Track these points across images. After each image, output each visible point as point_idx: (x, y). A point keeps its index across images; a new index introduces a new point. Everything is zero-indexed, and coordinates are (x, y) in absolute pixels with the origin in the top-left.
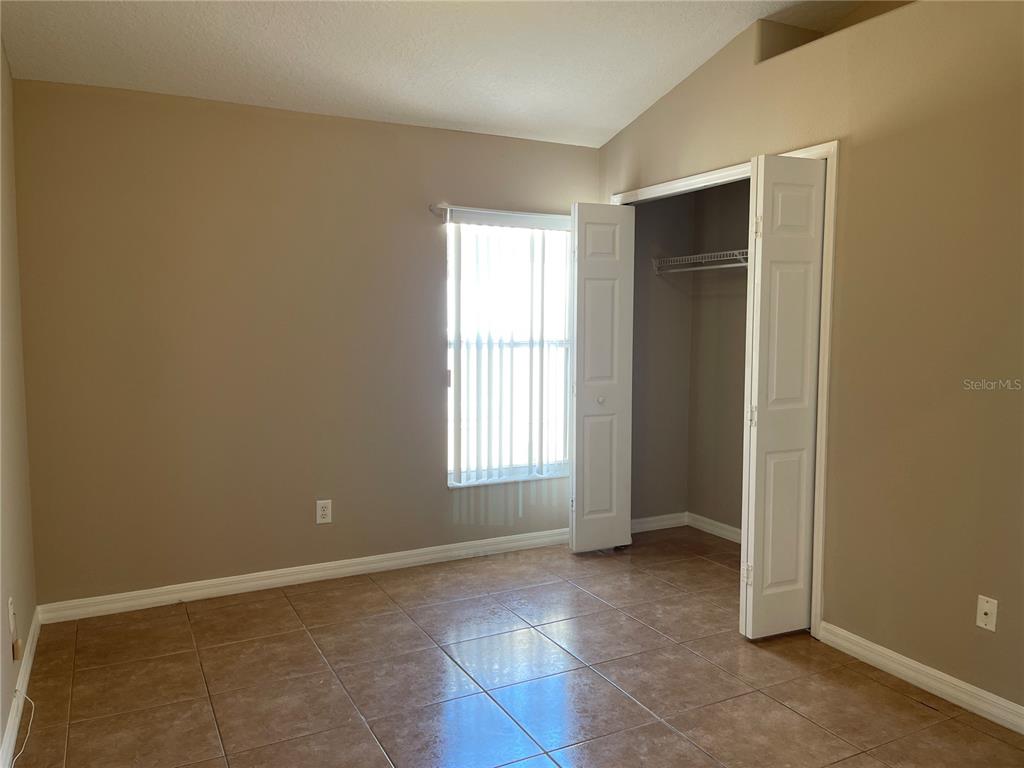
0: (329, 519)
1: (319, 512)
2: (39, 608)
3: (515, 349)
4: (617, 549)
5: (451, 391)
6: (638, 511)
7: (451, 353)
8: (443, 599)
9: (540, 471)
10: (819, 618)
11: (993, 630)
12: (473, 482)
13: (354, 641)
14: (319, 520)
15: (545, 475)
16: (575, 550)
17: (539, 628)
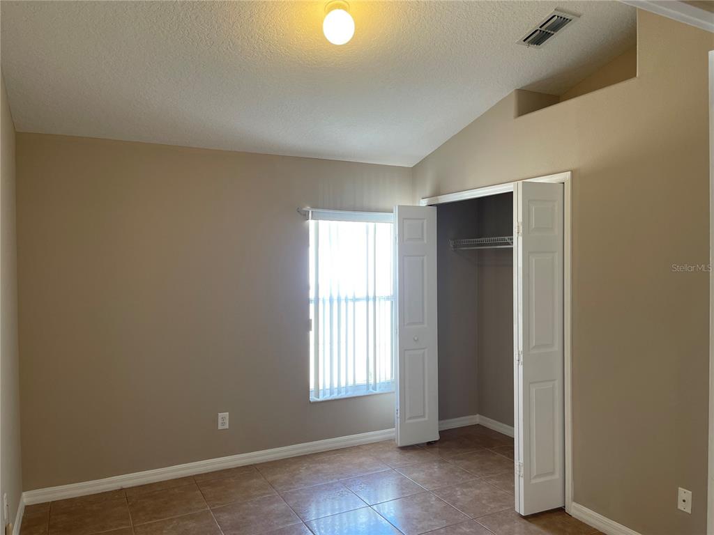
0: (227, 426)
1: (220, 421)
2: (24, 494)
3: (357, 303)
4: (429, 443)
5: (312, 334)
6: (443, 415)
7: (312, 307)
8: (305, 484)
9: (375, 388)
10: (570, 501)
11: (690, 512)
12: (328, 397)
13: (244, 518)
14: (220, 427)
15: (378, 391)
16: (399, 445)
17: (375, 507)
